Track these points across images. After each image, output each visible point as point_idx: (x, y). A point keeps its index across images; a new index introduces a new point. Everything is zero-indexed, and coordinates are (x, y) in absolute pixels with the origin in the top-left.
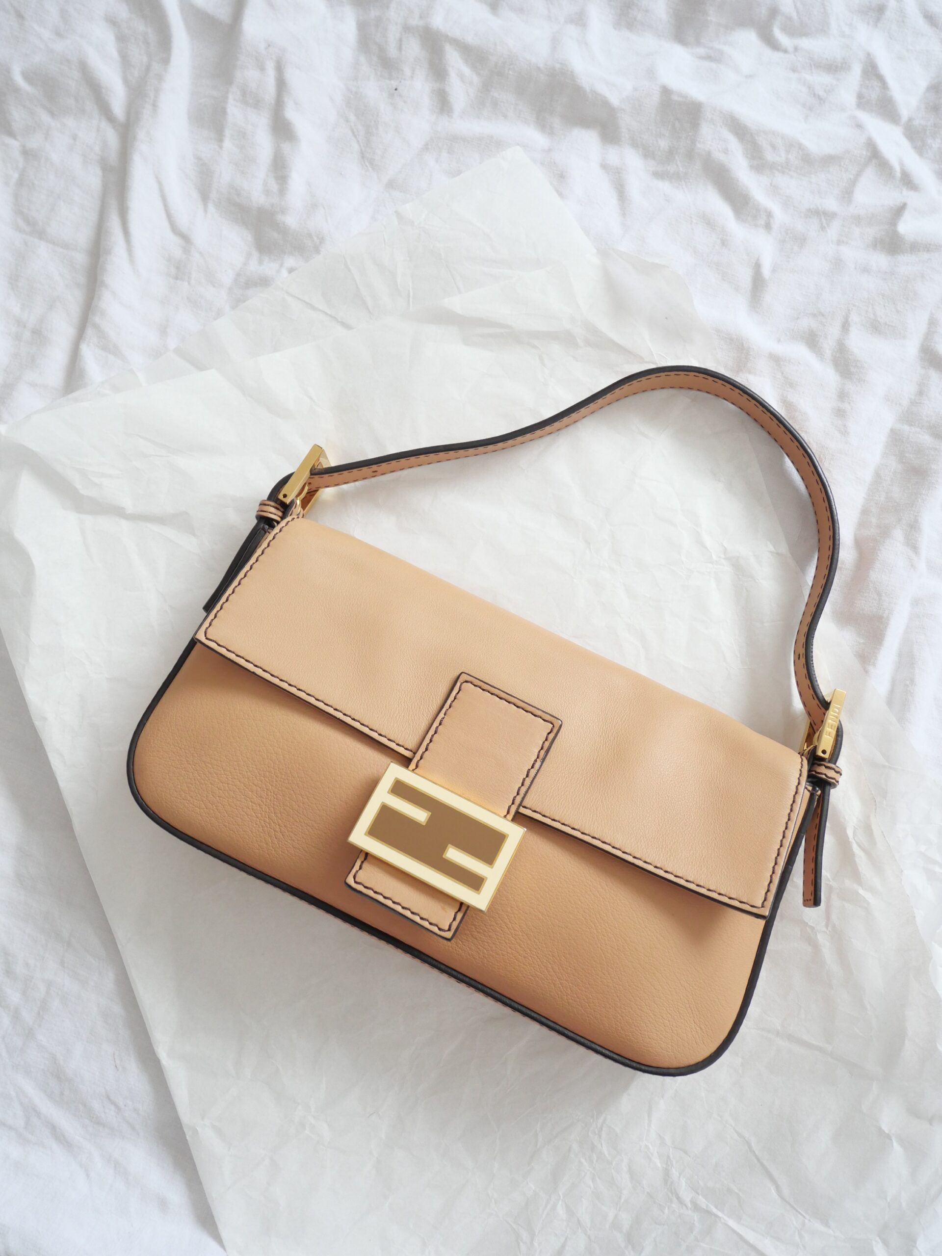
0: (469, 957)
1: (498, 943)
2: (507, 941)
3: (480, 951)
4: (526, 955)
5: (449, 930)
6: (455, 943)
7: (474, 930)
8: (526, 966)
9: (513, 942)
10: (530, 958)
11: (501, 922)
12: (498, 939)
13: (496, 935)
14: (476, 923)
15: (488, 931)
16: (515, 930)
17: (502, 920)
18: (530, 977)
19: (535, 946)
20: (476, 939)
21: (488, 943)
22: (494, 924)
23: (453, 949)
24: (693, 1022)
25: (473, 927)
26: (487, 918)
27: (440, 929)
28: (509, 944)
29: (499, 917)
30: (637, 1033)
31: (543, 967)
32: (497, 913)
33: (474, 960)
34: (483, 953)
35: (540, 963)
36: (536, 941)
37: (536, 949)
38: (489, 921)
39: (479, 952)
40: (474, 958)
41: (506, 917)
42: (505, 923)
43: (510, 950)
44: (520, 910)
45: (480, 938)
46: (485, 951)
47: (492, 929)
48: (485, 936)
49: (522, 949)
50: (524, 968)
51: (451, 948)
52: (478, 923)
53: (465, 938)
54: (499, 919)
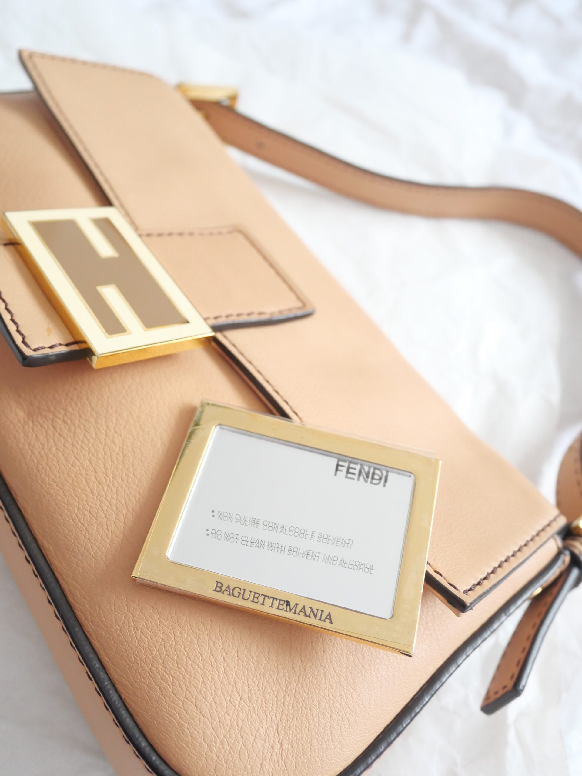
0: (27, 447)
1: (79, 447)
2: (93, 450)
3: (48, 445)
4: (104, 481)
5: (35, 350)
6: (22, 422)
7: (61, 417)
8: (93, 495)
9: (100, 455)
10: (106, 488)
11: (104, 422)
12: (83, 442)
13: (84, 435)
14: (70, 409)
15: (78, 426)
16: (114, 442)
17: (106, 422)
18: (87, 513)
19: (124, 475)
20: (55, 428)
21: (65, 440)
22: (93, 421)
23: (14, 427)
24: (275, 727)
25: (62, 412)
26: (89, 408)
27: (24, 342)
28: (93, 454)
29: (105, 417)
30: (182, 683)
31: (114, 508)
32: (107, 410)
33: (30, 454)
34: (50, 450)
35: (114, 502)
36: (131, 470)
37: (122, 480)
38: (89, 415)
39: (46, 446)
40: (32, 452)
41: (114, 422)
42: (108, 427)
43: (88, 462)
44: (139, 422)
45: (61, 429)
46: (54, 449)
47: (84, 426)
48: (69, 430)
49: (104, 470)
50: (87, 496)
51: (12, 426)
52: (73, 410)
53: (41, 422)
54: (104, 419)
